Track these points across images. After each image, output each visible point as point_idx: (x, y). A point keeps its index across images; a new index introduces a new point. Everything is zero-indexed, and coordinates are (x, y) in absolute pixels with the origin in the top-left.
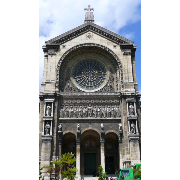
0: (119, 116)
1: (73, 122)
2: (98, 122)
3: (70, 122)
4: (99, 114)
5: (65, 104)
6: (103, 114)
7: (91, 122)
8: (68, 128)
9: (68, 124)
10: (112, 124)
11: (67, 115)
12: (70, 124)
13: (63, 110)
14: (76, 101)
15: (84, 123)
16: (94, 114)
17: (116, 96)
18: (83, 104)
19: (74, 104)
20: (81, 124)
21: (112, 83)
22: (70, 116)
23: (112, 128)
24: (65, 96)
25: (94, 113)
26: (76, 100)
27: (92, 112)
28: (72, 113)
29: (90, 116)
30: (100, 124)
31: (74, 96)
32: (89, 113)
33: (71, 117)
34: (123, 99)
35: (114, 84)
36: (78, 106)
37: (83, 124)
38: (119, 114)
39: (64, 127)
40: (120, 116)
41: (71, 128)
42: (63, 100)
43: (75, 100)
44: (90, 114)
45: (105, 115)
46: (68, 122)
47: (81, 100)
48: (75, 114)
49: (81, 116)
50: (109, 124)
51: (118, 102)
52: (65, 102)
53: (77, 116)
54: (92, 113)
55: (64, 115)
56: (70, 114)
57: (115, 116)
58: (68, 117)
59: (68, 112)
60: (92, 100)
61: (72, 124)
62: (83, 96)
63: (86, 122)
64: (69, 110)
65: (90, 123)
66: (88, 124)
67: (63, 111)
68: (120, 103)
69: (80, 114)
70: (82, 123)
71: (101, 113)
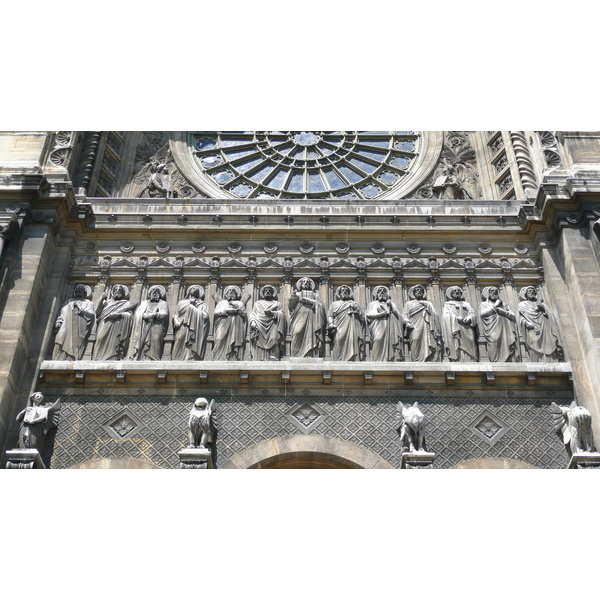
0: (549, 351)
1: (163, 391)
2: (370, 392)
3: (134, 391)
4: (378, 335)
5: (108, 271)
6: (415, 335)
7: (314, 392)
8: (105, 436)
9: (116, 406)
10: (493, 409)
11: (113, 341)
12: (134, 406)
13: (87, 306)
14: (195, 254)
15: (249, 400)
16: (338, 337)
17: (502, 220)
18: (251, 275)
19: (182, 270)
20: (224, 407)
21: (463, 175)
22: (134, 345)
23: (499, 444)
24: (113, 218)
25: (341, 332)
26: (198, 246)
27: (325, 322)
28: (157, 329)
29: (308, 347)
30: (390, 408)
31: (185, 219)
32: (297, 327)
33: (140, 354)
34: (572, 226)
35: (475, 180)
36: (212, 286)
37: (239, 407)
38: (549, 339)
39: (76, 428)
40: (559, 355)
41: (134, 442)
42: (92, 248)
43: (189, 247)
44: (301, 335)
45: (427, 340)
46: (112, 392)
47: (235, 246)
48: (179, 335)
49: (227, 349)
50: (473, 411)
51: (523, 264)
52: (108, 257)
53: (197, 346)
54: (318, 325)
55: (86, 341)
56: (136, 334)
57: (512, 347)
58: (121, 353)
59: (120, 317)
60: (321, 248)
61: (149, 406)
62: (254, 219)
63: (265, 398)
64: (133, 309)
65: (306, 406)
66: (283, 407)
67: (82, 314)
68: (541, 273)
69: (220, 333)
70: (238, 399)
71: (398, 332)
